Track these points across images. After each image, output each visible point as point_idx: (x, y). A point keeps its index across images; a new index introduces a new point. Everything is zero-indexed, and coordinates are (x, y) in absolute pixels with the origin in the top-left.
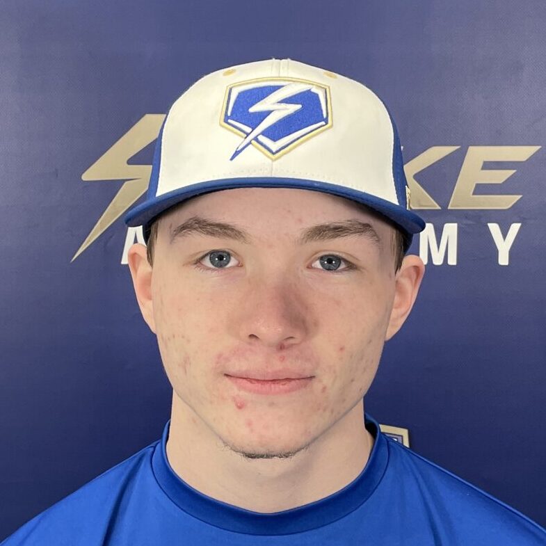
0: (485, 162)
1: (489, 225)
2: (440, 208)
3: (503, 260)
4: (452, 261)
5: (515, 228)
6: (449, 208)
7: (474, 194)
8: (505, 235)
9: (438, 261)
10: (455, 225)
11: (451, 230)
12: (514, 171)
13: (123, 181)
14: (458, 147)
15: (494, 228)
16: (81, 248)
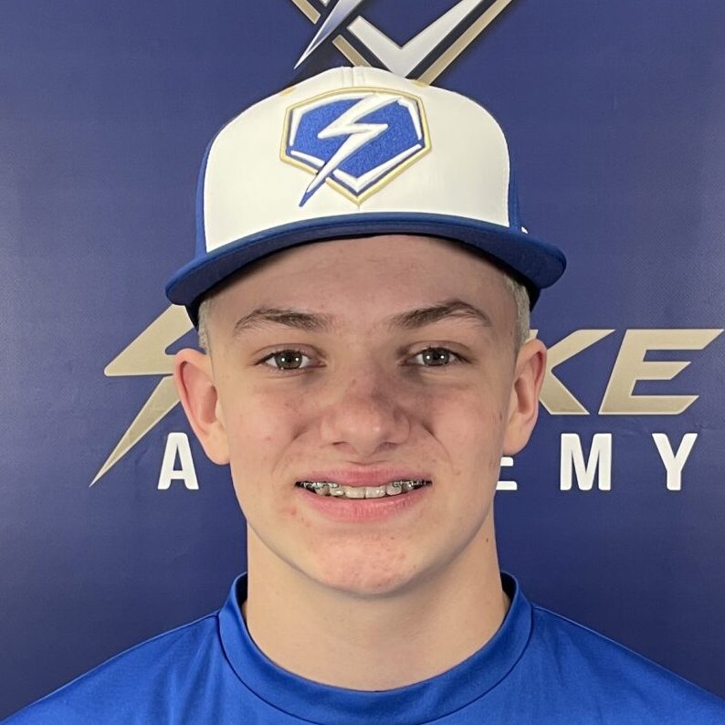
0: (648, 351)
1: (655, 436)
2: (587, 413)
3: (674, 483)
4: (605, 485)
5: (689, 440)
6: (600, 413)
7: (633, 394)
8: (675, 451)
9: (585, 484)
10: (609, 436)
11: (602, 442)
12: (688, 363)
13: (162, 376)
14: (612, 331)
15: (661, 440)
16: (104, 467)
